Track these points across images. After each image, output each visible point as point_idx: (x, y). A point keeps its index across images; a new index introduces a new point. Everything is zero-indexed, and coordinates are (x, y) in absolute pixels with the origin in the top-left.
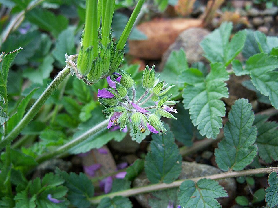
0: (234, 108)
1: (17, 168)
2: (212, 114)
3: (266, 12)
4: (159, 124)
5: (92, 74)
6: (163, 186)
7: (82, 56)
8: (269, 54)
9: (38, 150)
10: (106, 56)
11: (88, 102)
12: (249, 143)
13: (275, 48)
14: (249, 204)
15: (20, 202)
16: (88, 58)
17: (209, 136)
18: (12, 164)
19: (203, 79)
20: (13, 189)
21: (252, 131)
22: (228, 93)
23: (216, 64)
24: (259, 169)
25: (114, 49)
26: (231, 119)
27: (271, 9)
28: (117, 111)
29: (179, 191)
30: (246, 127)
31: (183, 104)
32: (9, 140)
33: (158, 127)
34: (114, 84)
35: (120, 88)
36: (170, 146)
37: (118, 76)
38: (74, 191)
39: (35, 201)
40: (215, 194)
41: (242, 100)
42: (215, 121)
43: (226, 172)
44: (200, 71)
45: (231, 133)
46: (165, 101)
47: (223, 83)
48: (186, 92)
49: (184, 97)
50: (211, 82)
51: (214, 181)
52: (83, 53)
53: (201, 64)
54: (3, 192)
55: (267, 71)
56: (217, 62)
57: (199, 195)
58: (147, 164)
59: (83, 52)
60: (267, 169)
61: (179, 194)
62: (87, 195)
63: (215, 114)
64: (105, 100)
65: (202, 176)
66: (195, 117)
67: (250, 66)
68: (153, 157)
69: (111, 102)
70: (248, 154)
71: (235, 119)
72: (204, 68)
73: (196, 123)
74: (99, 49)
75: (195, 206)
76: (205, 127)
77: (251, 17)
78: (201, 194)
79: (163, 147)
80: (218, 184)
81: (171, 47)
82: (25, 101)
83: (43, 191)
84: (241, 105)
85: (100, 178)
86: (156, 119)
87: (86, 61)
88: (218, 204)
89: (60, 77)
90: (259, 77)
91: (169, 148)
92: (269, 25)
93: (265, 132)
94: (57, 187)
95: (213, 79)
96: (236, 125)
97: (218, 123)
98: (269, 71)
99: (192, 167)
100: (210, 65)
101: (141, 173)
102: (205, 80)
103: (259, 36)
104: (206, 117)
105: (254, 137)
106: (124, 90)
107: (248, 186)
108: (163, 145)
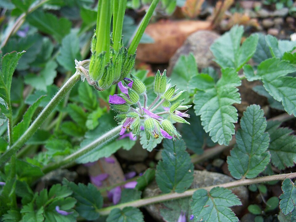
0: (246, 115)
1: (22, 180)
2: (224, 120)
3: (276, 13)
4: (172, 130)
5: (104, 80)
6: (175, 195)
7: (95, 61)
8: (281, 59)
9: (43, 160)
10: (118, 62)
11: (95, 109)
12: (262, 150)
13: (287, 52)
14: (261, 212)
15: (27, 215)
16: (100, 64)
17: (221, 143)
18: (17, 176)
19: (214, 85)
20: (19, 201)
21: (264, 138)
22: (241, 99)
23: (227, 69)
24: (273, 176)
25: (125, 55)
26: (243, 125)
27: (281, 10)
28: (129, 117)
29: (192, 200)
30: (258, 134)
31: (195, 110)
32: (15, 149)
33: (171, 133)
34: (126, 89)
35: (132, 94)
36: (182, 155)
37: (129, 82)
38: (82, 202)
39: (43, 214)
40: (229, 203)
41: (254, 107)
42: (227, 127)
43: (239, 180)
44: (211, 76)
45: (243, 140)
46: (178, 105)
47: (235, 89)
48: (197, 98)
49: (195, 103)
50: (222, 87)
51: (227, 189)
52: (96, 59)
53: (211, 69)
54: (8, 204)
55: (279, 77)
56: (228, 68)
57: (212, 204)
58: (158, 173)
59: (96, 57)
60: (281, 176)
61: (191, 204)
62: (95, 207)
63: (227, 120)
64: (117, 106)
65: (215, 185)
66: (207, 123)
67: (262, 72)
68: (165, 166)
69: (123, 108)
70: (262, 161)
71: (248, 126)
72: (214, 73)
73: (207, 129)
74: (111, 54)
75: (209, 215)
76: (217, 133)
77: (260, 19)
78: (214, 203)
79: (175, 155)
80: (231, 192)
81: (179, 51)
82: (32, 109)
83: (51, 203)
84: (253, 111)
85: (108, 189)
86: (169, 124)
87: (99, 67)
88: (232, 213)
89: (70, 83)
90: (272, 82)
91: (181, 157)
92: (279, 27)
93: (277, 138)
94: (65, 198)
95: (224, 84)
96: (248, 132)
97: (230, 130)
98: (281, 76)
99: (204, 176)
100: (221, 70)
101: (152, 182)
102: (215, 86)
103: (270, 40)
104: (218, 123)
105: (267, 144)
106: (136, 96)
107: (261, 194)
108: (174, 153)
